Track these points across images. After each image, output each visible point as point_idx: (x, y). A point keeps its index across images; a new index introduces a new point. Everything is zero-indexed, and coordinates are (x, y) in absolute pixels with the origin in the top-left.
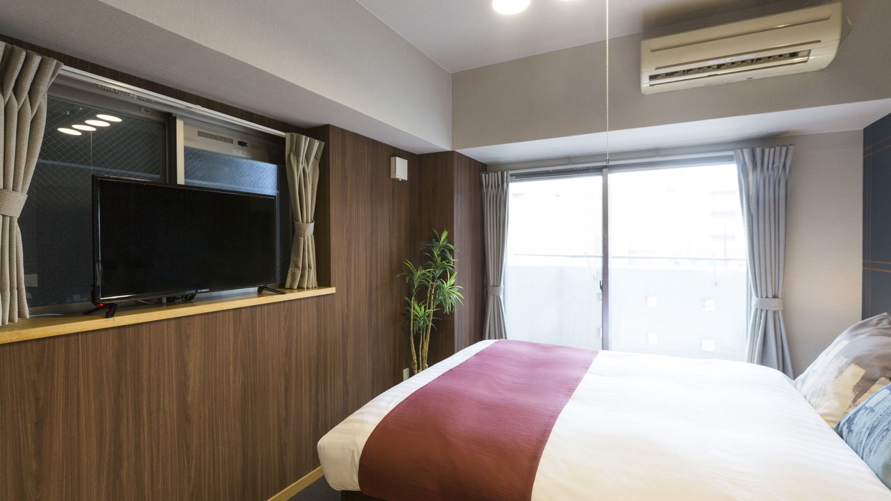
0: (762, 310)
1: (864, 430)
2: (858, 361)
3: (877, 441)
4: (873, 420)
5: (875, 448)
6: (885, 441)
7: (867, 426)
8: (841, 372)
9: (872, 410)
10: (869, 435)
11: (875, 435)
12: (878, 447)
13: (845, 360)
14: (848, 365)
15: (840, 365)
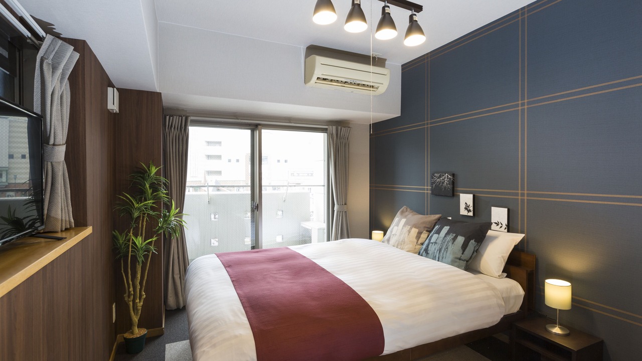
0: (340, 212)
1: (436, 251)
2: (415, 226)
3: (445, 253)
4: (439, 247)
5: (445, 256)
6: (449, 252)
7: (437, 249)
8: (409, 232)
9: (436, 243)
10: (440, 252)
11: (443, 251)
12: (446, 255)
13: (409, 227)
14: (411, 228)
15: (408, 229)
